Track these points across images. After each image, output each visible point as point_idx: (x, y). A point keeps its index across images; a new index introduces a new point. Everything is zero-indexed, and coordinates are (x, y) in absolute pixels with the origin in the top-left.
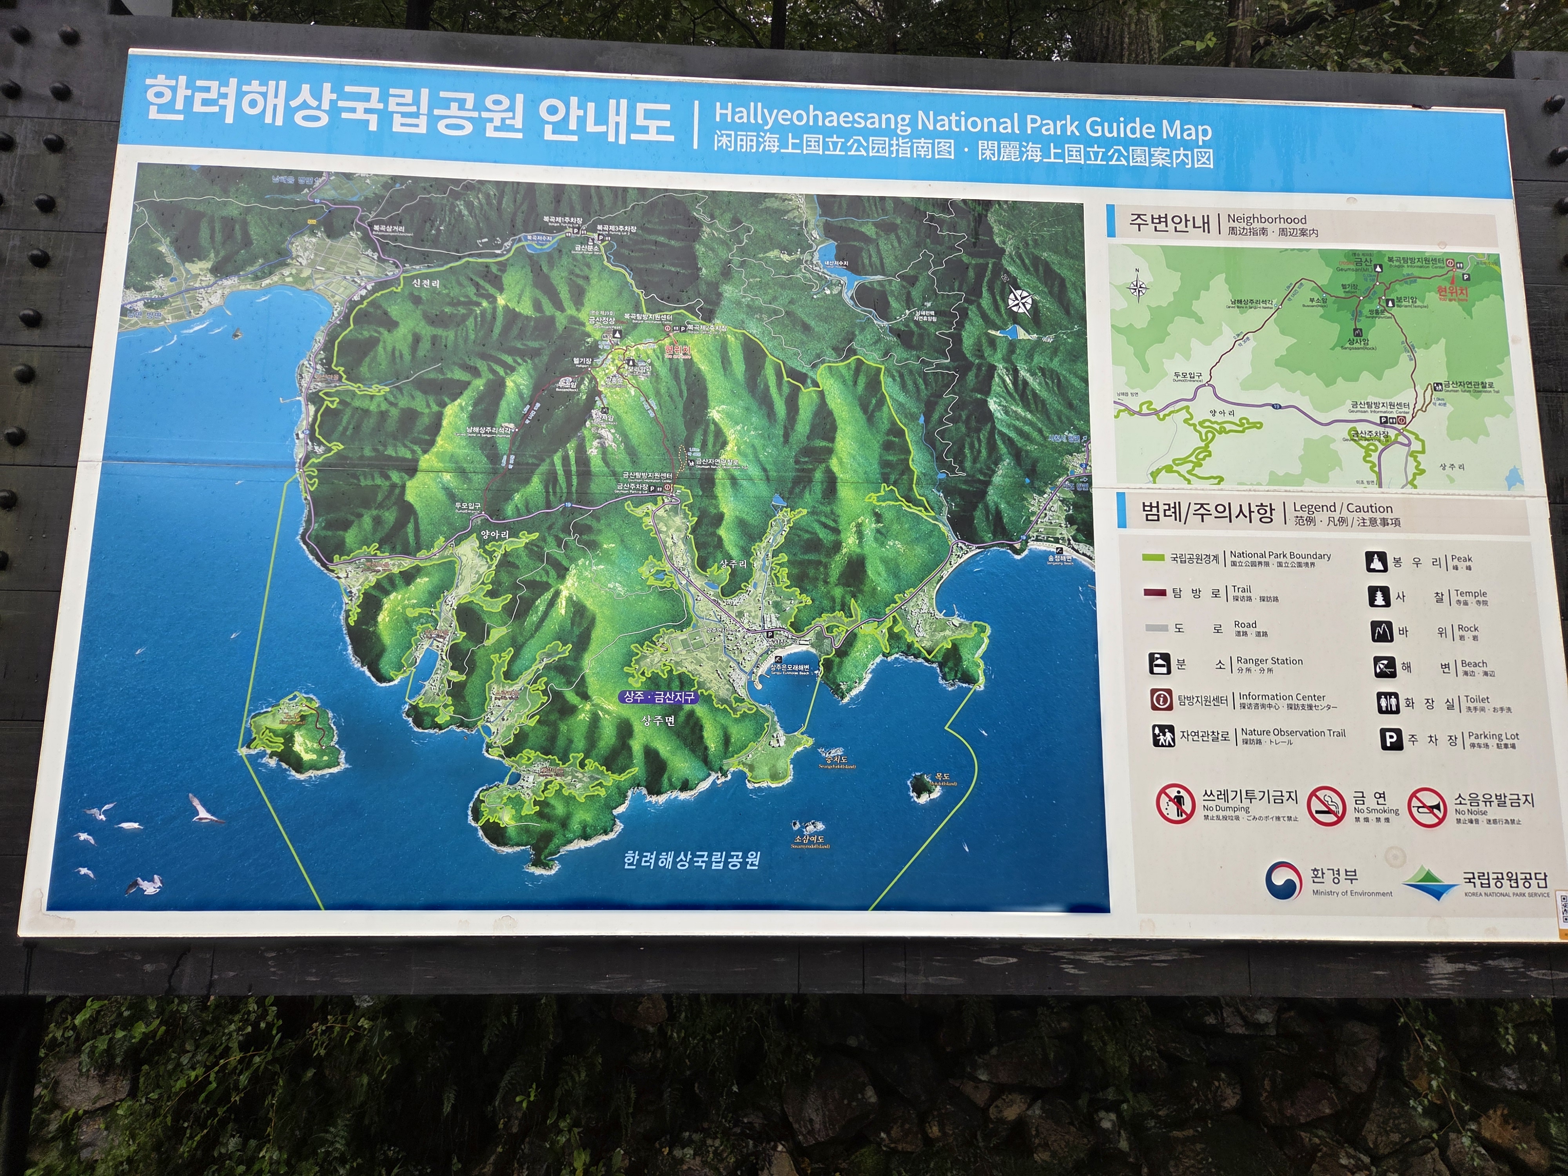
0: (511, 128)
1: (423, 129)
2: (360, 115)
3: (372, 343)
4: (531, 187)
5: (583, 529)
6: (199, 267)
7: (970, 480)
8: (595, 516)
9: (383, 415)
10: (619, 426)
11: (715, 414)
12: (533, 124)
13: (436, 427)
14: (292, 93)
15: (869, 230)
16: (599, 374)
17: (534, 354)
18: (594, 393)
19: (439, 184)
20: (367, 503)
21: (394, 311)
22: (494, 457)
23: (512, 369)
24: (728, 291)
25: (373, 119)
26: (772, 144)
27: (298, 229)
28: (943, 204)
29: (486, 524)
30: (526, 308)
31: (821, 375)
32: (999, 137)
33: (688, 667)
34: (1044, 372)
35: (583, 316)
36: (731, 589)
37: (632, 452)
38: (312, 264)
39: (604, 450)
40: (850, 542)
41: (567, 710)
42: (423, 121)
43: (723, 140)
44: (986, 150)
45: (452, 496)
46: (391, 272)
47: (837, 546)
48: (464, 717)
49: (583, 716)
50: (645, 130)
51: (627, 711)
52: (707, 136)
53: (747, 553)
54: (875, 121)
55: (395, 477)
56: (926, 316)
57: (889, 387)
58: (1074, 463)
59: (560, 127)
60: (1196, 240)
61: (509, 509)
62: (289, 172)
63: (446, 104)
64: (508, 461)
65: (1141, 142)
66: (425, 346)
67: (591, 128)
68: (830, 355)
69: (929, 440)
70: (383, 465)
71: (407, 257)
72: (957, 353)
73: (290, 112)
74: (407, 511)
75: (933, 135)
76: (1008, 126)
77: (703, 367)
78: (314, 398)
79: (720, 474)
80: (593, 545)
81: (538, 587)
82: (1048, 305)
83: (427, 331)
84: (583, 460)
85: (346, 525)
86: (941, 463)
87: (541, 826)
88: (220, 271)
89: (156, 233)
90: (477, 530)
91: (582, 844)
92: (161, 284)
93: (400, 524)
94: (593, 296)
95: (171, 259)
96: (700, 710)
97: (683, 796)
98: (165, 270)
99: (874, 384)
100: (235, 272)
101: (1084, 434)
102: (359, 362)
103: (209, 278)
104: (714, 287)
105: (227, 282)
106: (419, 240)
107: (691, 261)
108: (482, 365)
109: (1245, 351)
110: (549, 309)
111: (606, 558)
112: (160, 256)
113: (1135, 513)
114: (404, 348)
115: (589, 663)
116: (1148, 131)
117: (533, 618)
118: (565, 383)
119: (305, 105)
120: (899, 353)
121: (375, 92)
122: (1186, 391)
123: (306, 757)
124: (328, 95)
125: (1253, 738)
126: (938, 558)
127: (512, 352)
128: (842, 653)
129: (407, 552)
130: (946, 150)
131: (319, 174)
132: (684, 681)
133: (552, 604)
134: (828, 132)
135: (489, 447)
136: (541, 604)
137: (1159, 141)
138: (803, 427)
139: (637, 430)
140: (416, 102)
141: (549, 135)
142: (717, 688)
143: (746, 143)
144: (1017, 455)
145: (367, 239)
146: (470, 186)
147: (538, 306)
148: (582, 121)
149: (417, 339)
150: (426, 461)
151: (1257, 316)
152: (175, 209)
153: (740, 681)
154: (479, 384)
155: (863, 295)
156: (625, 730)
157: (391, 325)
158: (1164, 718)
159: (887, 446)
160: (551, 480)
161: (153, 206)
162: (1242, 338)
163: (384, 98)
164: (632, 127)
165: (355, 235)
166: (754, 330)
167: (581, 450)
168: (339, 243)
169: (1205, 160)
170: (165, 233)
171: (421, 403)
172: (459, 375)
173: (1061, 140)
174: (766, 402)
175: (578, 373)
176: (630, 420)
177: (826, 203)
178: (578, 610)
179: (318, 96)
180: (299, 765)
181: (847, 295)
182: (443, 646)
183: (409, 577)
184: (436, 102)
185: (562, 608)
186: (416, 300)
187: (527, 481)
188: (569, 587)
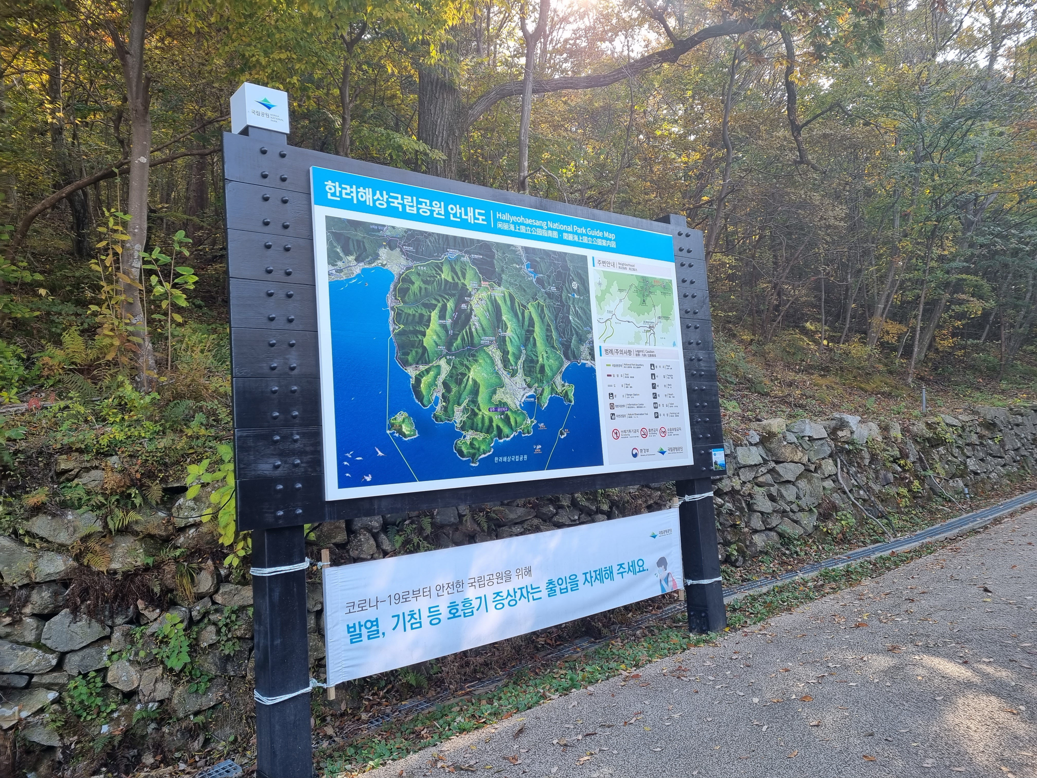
0: (440, 214)
1: (415, 212)
2: (396, 205)
3: (408, 289)
4: (447, 236)
5: (474, 356)
6: (351, 258)
7: (567, 341)
8: (476, 351)
9: (414, 315)
10: (479, 321)
11: (504, 318)
12: (447, 213)
13: (429, 320)
14: (374, 194)
15: (538, 259)
16: (472, 303)
17: (453, 295)
18: (472, 310)
19: (422, 233)
20: (413, 346)
21: (413, 278)
22: (447, 331)
23: (448, 300)
24: (504, 276)
25: (400, 206)
26: (512, 228)
27: (381, 246)
28: (554, 252)
29: (447, 354)
30: (450, 279)
31: (529, 306)
32: (568, 232)
33: (505, 400)
34: (581, 308)
35: (466, 283)
36: (513, 375)
37: (483, 330)
38: (386, 260)
39: (476, 329)
40: (541, 360)
41: (476, 414)
42: (415, 209)
43: (500, 225)
44: (565, 236)
45: (437, 345)
46: (411, 264)
47: (538, 361)
48: (449, 417)
49: (480, 416)
50: (478, 219)
51: (491, 414)
52: (495, 225)
53: (516, 363)
54: (538, 223)
55: (420, 337)
56: (553, 289)
57: (546, 311)
58: (589, 336)
59: (455, 215)
60: (611, 269)
61: (453, 349)
62: (376, 225)
63: (421, 203)
64: (451, 332)
65: (599, 238)
66: (423, 291)
67: (463, 217)
68: (531, 300)
69: (557, 329)
70: (416, 332)
71: (414, 259)
72: (561, 301)
73: (374, 201)
74: (425, 349)
75: (552, 230)
76: (570, 229)
77: (500, 302)
78: (393, 308)
79: (507, 339)
80: (476, 361)
81: (464, 375)
82: (581, 287)
83: (423, 286)
84: (471, 333)
85: (408, 354)
86: (561, 337)
87: (472, 451)
88: (358, 260)
89: (335, 244)
90: (445, 356)
91: (483, 456)
92: (340, 263)
93: (423, 354)
94: (468, 276)
95: (342, 254)
96: (509, 413)
97: (508, 439)
98: (340, 259)
99: (542, 310)
100: (362, 261)
101: (591, 328)
102: (405, 296)
103: (355, 263)
104: (500, 275)
105: (362, 264)
106: (417, 252)
107: (493, 266)
108: (440, 299)
109: (622, 304)
110: (456, 280)
111: (480, 365)
112: (338, 253)
113: (603, 352)
114: (417, 291)
115: (480, 399)
116: (600, 234)
117: (463, 385)
118: (464, 306)
119: (378, 199)
120: (548, 300)
121: (399, 196)
122: (609, 316)
123: (407, 433)
124: (385, 196)
125: (630, 416)
126: (561, 365)
127: (448, 294)
128: (541, 395)
129: (426, 363)
130: (555, 235)
131: (384, 226)
132: (505, 404)
133: (468, 380)
134: (526, 225)
135: (444, 327)
136: (465, 380)
137: (603, 238)
138: (526, 323)
139: (485, 323)
140: (412, 202)
141: (452, 218)
142: (512, 406)
143: (505, 227)
144: (577, 333)
145: (401, 251)
146: (430, 234)
147: (453, 279)
148: (461, 213)
149: (420, 288)
150: (428, 332)
151: (624, 294)
152: (341, 234)
153: (518, 403)
154: (440, 305)
155: (539, 281)
156: (491, 420)
157: (413, 283)
158: (613, 411)
159: (547, 330)
160: (463, 339)
161: (332, 233)
162: (621, 301)
163: (403, 199)
164: (475, 218)
165: (398, 250)
166: (511, 290)
167: (470, 329)
168: (394, 252)
169: (613, 245)
170: (338, 244)
171: (424, 312)
172: (434, 302)
173: (582, 235)
174: (516, 315)
175: (467, 302)
176: (482, 319)
177: (526, 249)
178: (475, 382)
179: (382, 196)
180: (405, 436)
181: (534, 280)
182: (440, 395)
183: (428, 371)
184: (419, 203)
185: (470, 382)
186: (419, 275)
187: (457, 339)
188: (472, 375)
